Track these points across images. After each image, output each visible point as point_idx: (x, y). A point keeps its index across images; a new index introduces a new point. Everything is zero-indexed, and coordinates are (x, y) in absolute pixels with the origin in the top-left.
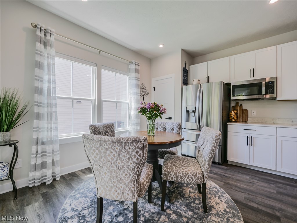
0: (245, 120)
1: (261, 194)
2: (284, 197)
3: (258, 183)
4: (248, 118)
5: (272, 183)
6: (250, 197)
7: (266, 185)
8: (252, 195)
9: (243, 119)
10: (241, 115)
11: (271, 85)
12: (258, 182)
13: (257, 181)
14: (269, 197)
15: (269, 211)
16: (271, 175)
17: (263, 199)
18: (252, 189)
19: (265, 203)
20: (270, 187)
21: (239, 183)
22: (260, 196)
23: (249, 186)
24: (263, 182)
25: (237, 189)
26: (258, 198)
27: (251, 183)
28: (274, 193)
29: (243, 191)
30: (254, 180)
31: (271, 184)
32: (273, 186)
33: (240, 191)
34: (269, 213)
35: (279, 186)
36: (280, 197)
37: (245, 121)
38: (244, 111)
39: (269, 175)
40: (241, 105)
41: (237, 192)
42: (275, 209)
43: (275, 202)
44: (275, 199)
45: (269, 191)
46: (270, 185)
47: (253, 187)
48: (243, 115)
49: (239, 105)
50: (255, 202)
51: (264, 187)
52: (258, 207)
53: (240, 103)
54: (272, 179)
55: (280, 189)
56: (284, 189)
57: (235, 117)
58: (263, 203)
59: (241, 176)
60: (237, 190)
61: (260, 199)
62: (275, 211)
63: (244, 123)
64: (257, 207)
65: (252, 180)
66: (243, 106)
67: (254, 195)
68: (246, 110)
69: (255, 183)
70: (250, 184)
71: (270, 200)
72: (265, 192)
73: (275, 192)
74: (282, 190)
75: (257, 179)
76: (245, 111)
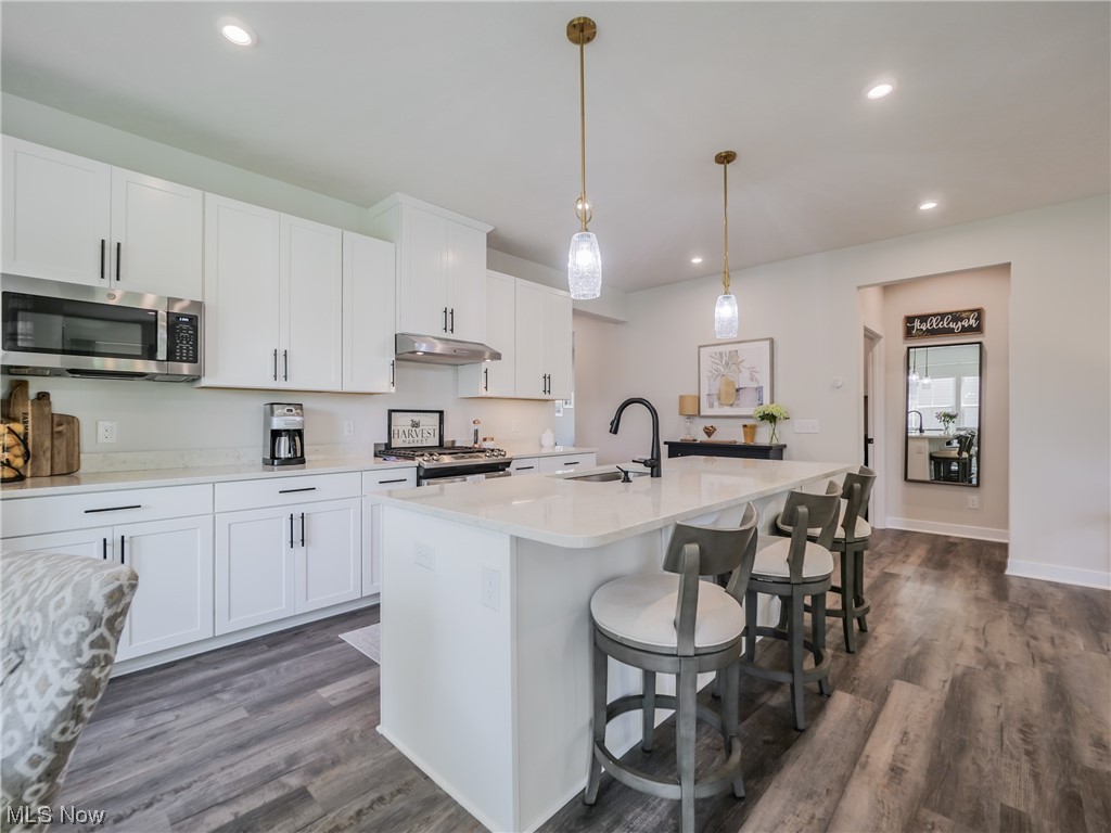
0: (69, 465)
1: (216, 756)
2: (272, 713)
3: (180, 722)
4: (81, 455)
5: (218, 686)
6: (187, 796)
7: (205, 708)
8: (189, 786)
9: (57, 460)
10: (47, 444)
11: (188, 330)
12: (177, 717)
13: (169, 716)
14: (241, 747)
15: (269, 795)
16: (200, 660)
17: (230, 770)
18: (173, 759)
19: (245, 778)
20: (224, 706)
21: (108, 773)
22: (214, 766)
23: (155, 755)
24: (192, 702)
25: (113, 811)
26: (212, 778)
27: (153, 737)
28: (245, 719)
29: (146, 798)
30: (160, 719)
31: (218, 696)
32: (225, 696)
33: (134, 811)
34: (276, 800)
35: (242, 683)
36: (265, 721)
37: (67, 470)
38: (60, 424)
39: (190, 665)
40: (43, 397)
41: (125, 823)
42: (279, 772)
43: (263, 750)
44: (260, 738)
45: (230, 725)
46: (217, 699)
47: (172, 749)
48: (56, 442)
49: (33, 392)
50: (217, 804)
51: (206, 720)
52: (236, 815)
53: (35, 386)
54: (211, 673)
55: (250, 694)
56: (260, 686)
57: (16, 456)
58: (240, 781)
59: (95, 735)
60: (119, 819)
61: (222, 779)
62: (284, 779)
63: (64, 478)
64: (232, 818)
65: (152, 724)
66: (52, 398)
67: (195, 778)
68: (70, 421)
69: (171, 725)
70: (156, 747)
71: (251, 751)
72: (221, 737)
73: (243, 713)
74: (257, 695)
75: (165, 704)
76: (68, 423)
